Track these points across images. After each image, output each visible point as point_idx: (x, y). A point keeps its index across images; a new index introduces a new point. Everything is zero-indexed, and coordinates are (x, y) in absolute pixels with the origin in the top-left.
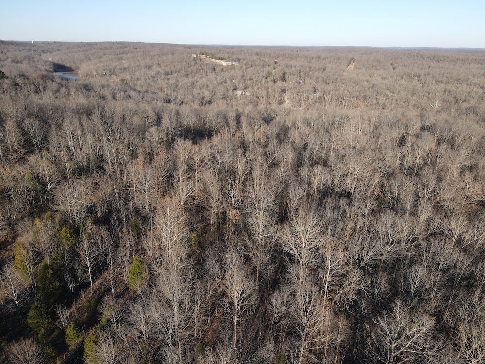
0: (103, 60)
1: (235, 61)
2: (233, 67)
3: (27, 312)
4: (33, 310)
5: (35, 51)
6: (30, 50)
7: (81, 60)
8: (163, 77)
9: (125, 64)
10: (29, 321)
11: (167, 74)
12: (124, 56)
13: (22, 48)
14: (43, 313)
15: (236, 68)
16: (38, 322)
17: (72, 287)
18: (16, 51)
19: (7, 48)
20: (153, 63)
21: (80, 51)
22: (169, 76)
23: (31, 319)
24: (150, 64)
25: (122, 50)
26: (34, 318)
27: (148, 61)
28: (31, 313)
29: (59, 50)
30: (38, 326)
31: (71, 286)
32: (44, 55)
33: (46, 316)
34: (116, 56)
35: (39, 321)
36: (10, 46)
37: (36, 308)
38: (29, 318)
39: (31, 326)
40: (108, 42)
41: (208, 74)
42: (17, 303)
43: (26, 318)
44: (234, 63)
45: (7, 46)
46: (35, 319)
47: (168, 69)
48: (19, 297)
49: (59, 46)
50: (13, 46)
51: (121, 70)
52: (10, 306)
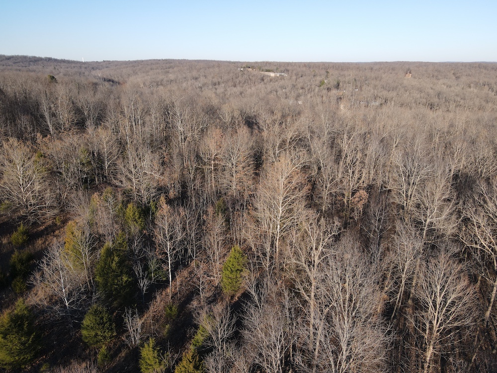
0: (150, 74)
1: (284, 72)
2: (282, 78)
3: (81, 319)
4: (91, 316)
5: (86, 68)
6: (81, 67)
7: (129, 75)
8: (210, 87)
9: (172, 76)
10: (84, 332)
11: (215, 84)
12: (171, 70)
13: (73, 65)
14: (105, 320)
15: (285, 78)
16: (96, 335)
17: (143, 286)
18: (67, 68)
19: (60, 66)
20: (199, 75)
21: (127, 67)
22: (217, 86)
23: (87, 329)
24: (197, 76)
25: (168, 65)
26: (92, 328)
27: (195, 73)
28: (87, 321)
29: (107, 67)
30: (97, 342)
31: (144, 284)
32: (94, 72)
33: (110, 326)
34: (163, 70)
35: (99, 333)
36: (62, 64)
37: (96, 313)
38: (84, 329)
39: (86, 341)
40: (154, 60)
41: (256, 84)
42: (67, 304)
43: (80, 327)
44: (283, 74)
45: (59, 64)
46: (94, 330)
47: (215, 80)
48: (70, 295)
49: (108, 64)
50: (65, 64)
51: (168, 81)
52: (57, 308)
